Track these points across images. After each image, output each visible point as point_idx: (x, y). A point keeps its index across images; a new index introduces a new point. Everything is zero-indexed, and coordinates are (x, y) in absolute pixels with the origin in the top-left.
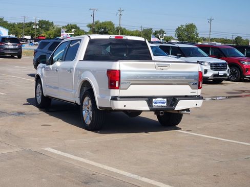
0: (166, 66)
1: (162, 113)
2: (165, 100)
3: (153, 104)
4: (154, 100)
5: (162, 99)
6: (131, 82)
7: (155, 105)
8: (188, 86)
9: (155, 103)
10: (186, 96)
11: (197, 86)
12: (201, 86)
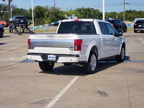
0: (52, 36)
1: (50, 64)
2: (55, 56)
3: (48, 58)
4: (48, 56)
5: (53, 56)
8: (68, 48)
9: (49, 58)
11: (74, 49)
12: (76, 49)
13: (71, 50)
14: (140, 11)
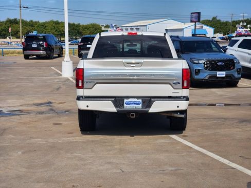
1: (133, 115)
2: (140, 100)
3: (125, 105)
4: (125, 100)
5: (136, 100)
6: (96, 81)
7: (127, 106)
8: (169, 85)
9: (127, 104)
10: (170, 97)
11: (180, 85)
12: (185, 85)
13: (174, 89)
14: (31, 21)
